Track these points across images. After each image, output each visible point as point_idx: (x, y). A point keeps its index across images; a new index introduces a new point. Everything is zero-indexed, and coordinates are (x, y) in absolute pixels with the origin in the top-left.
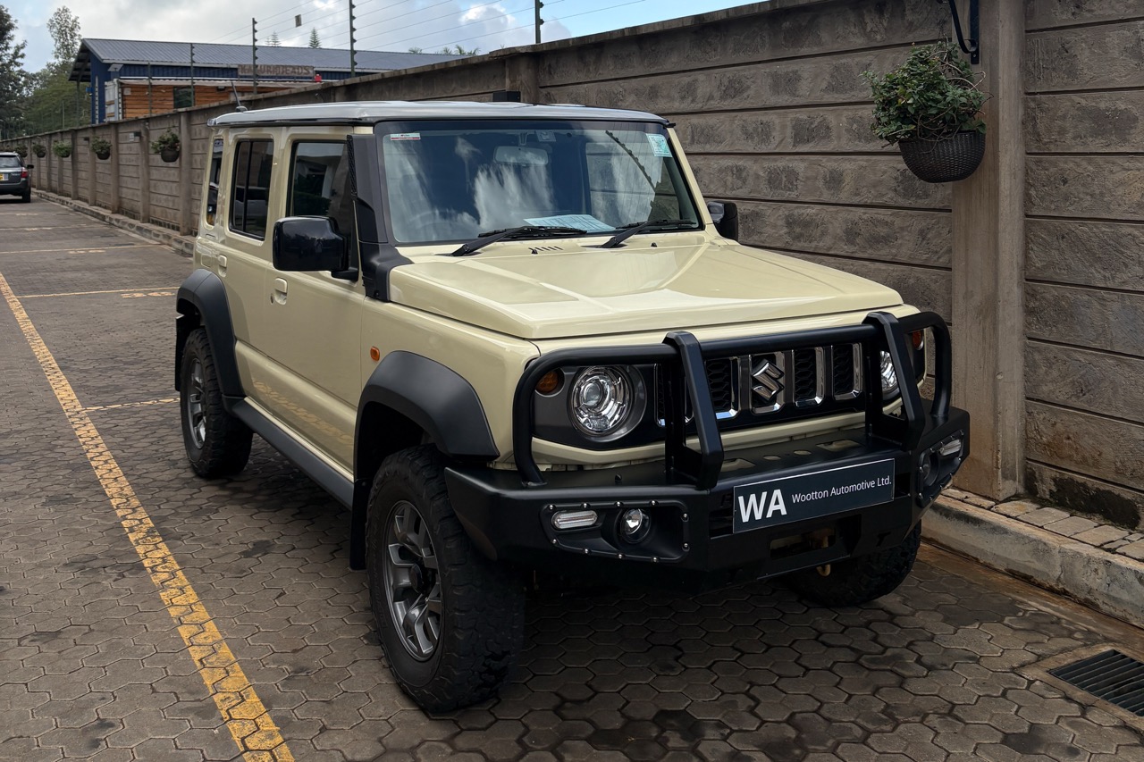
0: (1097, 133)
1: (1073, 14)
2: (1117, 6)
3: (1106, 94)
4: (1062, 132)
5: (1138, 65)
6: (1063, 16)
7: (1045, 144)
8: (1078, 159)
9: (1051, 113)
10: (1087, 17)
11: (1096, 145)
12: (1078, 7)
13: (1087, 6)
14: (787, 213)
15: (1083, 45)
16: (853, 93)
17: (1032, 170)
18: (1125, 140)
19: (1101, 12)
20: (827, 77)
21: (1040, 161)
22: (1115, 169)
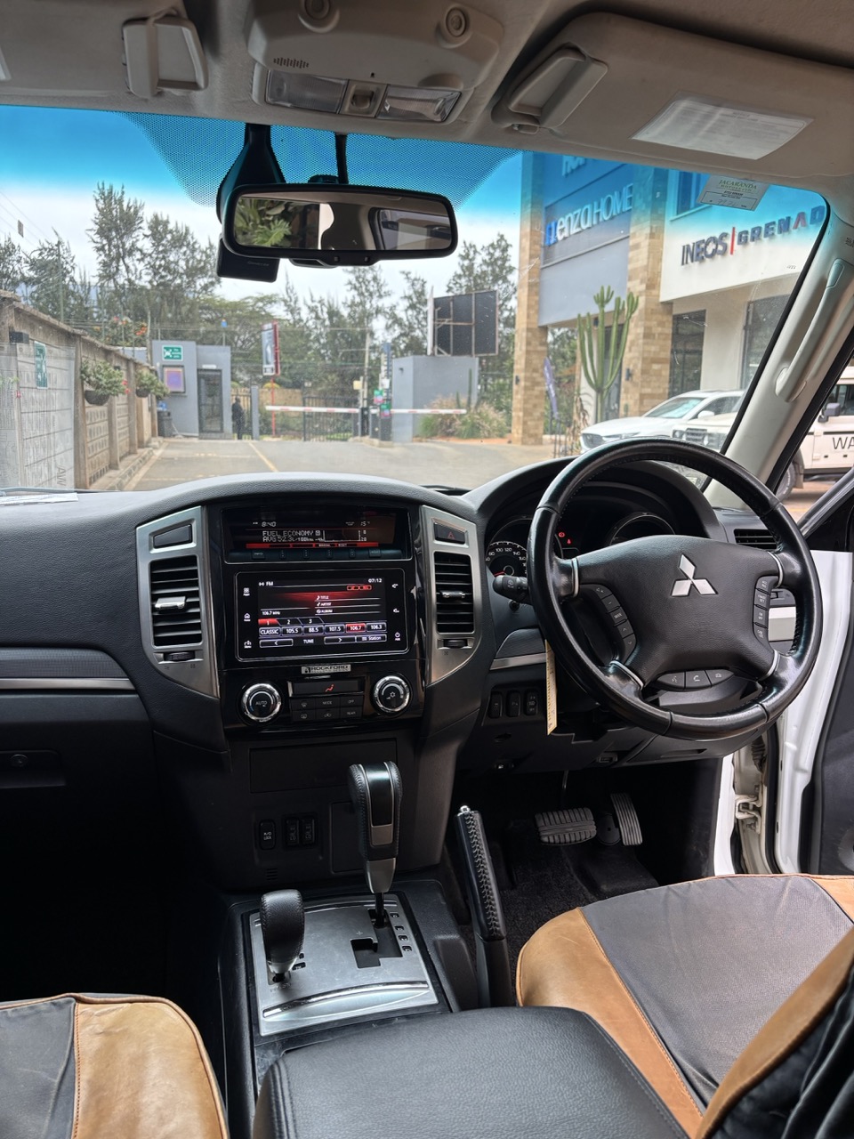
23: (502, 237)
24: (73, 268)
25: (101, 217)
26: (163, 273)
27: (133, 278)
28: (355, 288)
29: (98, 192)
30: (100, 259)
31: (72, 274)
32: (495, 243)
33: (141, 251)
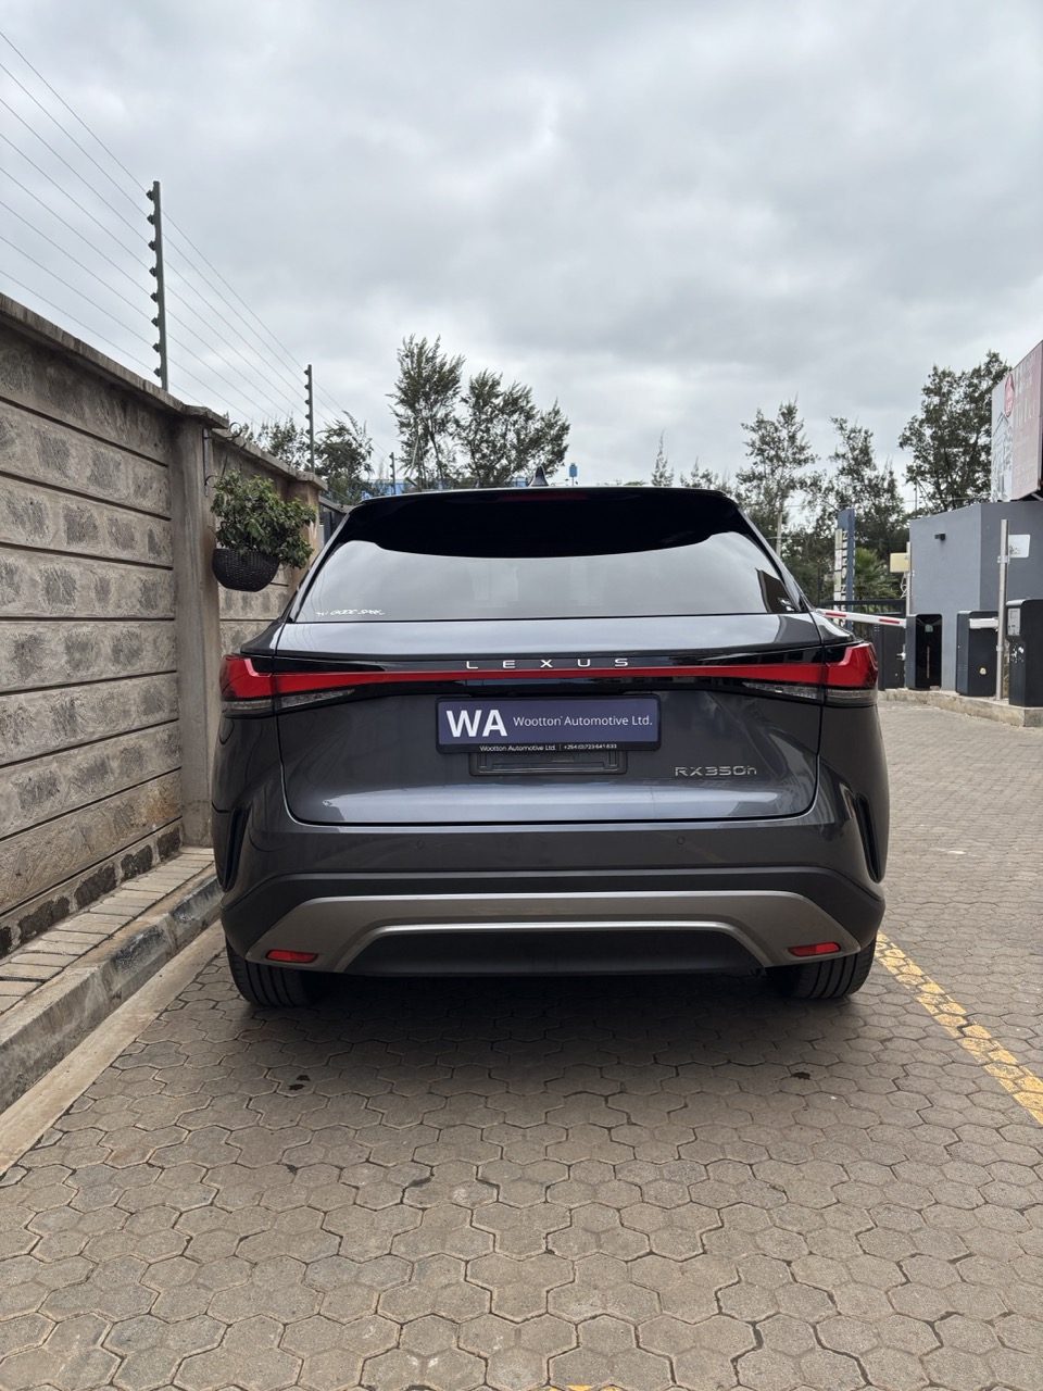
14: (66, 634)
23: (994, 358)
24: (369, 453)
25: (405, 381)
26: (485, 451)
27: (444, 461)
28: (761, 452)
29: (403, 348)
30: (405, 438)
31: (368, 461)
32: (983, 367)
33: (457, 422)
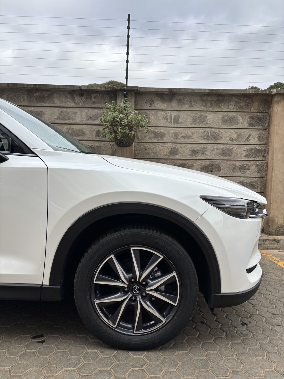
0: (155, 138)
1: (149, 106)
2: (162, 106)
3: (158, 128)
4: (145, 137)
5: (166, 121)
6: (147, 107)
7: (140, 140)
8: (150, 144)
9: (142, 132)
10: (153, 108)
11: (155, 140)
12: (151, 105)
13: (154, 105)
15: (152, 115)
16: (69, 121)
17: (136, 146)
18: (162, 139)
19: (158, 107)
20: (57, 115)
21: (139, 144)
22: (160, 146)
